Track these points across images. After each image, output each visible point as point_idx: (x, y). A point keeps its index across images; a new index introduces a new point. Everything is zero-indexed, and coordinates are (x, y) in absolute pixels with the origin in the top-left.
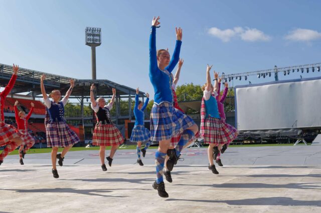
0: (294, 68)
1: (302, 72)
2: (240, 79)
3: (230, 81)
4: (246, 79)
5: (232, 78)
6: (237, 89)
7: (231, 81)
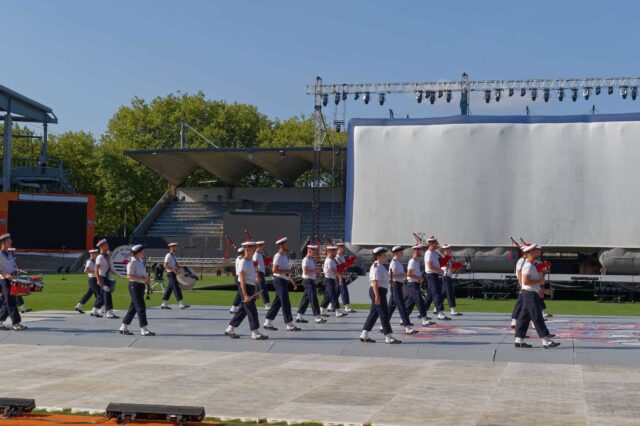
0: (513, 85)
1: (534, 99)
2: (367, 101)
3: (337, 102)
4: (382, 103)
5: (345, 94)
6: (357, 130)
7: (341, 102)
